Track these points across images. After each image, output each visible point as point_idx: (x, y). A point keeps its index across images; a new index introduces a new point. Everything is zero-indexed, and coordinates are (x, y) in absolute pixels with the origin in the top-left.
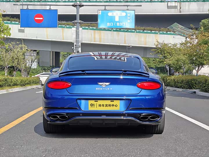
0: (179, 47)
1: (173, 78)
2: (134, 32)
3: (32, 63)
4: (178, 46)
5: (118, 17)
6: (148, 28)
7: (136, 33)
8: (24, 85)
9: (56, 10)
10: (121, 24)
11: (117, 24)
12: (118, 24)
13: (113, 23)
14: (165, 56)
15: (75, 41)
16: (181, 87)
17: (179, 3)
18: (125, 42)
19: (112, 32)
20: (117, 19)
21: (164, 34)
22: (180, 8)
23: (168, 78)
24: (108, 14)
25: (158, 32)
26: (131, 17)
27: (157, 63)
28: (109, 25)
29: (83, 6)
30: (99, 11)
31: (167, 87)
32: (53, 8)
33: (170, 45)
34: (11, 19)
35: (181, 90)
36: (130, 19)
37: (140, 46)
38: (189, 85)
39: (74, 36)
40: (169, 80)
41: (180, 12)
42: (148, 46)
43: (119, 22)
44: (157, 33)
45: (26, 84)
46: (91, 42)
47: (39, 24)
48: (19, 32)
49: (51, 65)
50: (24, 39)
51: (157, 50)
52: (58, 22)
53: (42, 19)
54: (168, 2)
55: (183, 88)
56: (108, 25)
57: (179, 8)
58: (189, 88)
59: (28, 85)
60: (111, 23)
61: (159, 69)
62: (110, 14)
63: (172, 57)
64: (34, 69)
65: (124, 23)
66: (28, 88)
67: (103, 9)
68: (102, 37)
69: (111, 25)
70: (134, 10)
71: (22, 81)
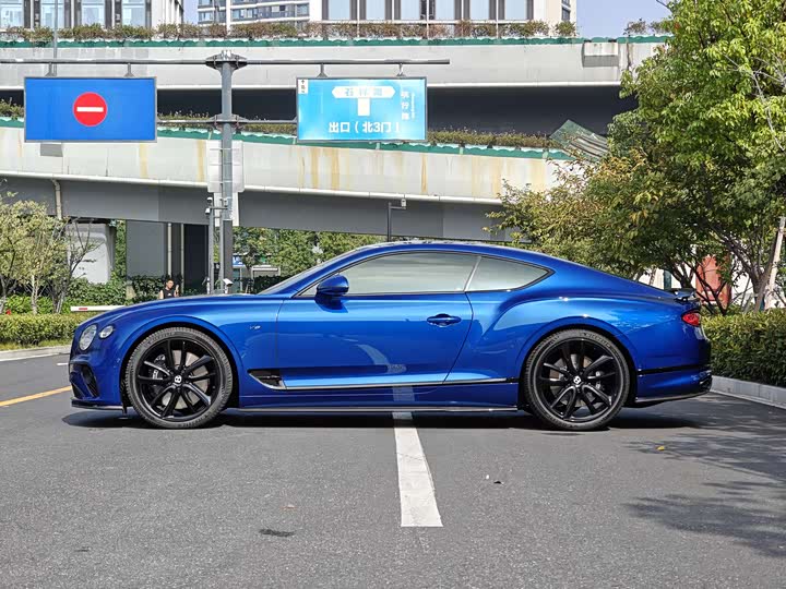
3: (73, 266)
5: (368, 101)
6: (506, 136)
7: (464, 153)
8: (36, 343)
9: (152, 80)
10: (379, 128)
11: (365, 125)
12: (367, 128)
13: (348, 124)
14: (534, 236)
15: (218, 187)
17: (624, 46)
18: (424, 188)
19: (379, 151)
20: (364, 109)
22: (629, 64)
24: (334, 92)
25: (542, 150)
26: (413, 102)
28: (335, 130)
29: (244, 64)
30: (300, 81)
32: (137, 72)
34: (13, 109)
36: (410, 107)
39: (215, 170)
43: (370, 119)
44: (539, 156)
45: (42, 338)
46: (303, 190)
47: (90, 129)
48: (42, 154)
49: (170, 273)
50: (59, 182)
51: (508, 215)
53: (100, 110)
54: (586, 41)
57: (623, 63)
59: (52, 341)
60: (342, 124)
62: (339, 92)
64: (99, 288)
65: (389, 124)
66: (50, 351)
67: (316, 76)
68: (343, 171)
69: (342, 131)
70: (421, 78)
71: (24, 327)
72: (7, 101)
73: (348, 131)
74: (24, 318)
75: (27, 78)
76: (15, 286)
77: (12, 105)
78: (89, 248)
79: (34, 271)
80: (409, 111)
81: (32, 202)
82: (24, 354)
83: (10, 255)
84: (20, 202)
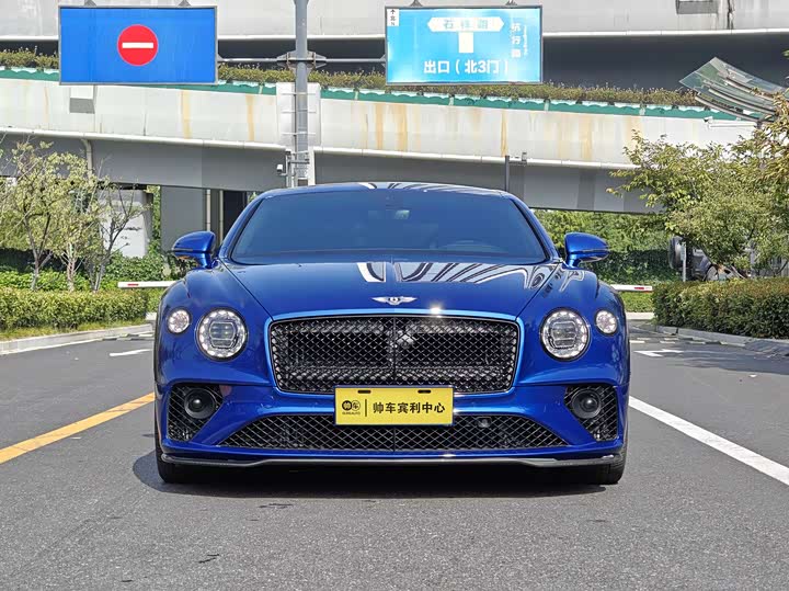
0: (729, 162)
1: (707, 289)
2: (540, 107)
3: (114, 235)
4: (727, 157)
5: (471, 36)
6: (598, 90)
7: (549, 110)
8: (75, 327)
9: (212, 11)
10: (485, 68)
11: (468, 64)
12: (471, 67)
13: (448, 63)
14: (672, 199)
15: (290, 138)
16: (741, 327)
18: (504, 148)
19: (451, 107)
20: (466, 45)
21: (662, 113)
22: (730, 11)
23: (685, 291)
24: (430, 24)
25: (638, 106)
26: (525, 36)
27: (637, 228)
28: (431, 69)
30: (389, 11)
31: (680, 329)
33: (690, 153)
34: (40, 60)
35: (739, 341)
36: (522, 42)
37: (565, 163)
38: (777, 318)
39: (288, 119)
40: (687, 299)
41: (730, 26)
42: (597, 164)
43: (474, 57)
44: (635, 112)
45: (82, 320)
46: (366, 151)
47: (136, 69)
48: (71, 111)
50: (91, 141)
52: (218, 58)
53: (150, 45)
55: (748, 334)
56: (430, 71)
57: (722, 9)
58: (776, 333)
59: (94, 324)
60: (440, 63)
61: (644, 261)
62: (436, 24)
63: (699, 201)
64: (135, 262)
65: (496, 62)
66: (91, 336)
67: (408, 5)
68: (411, 130)
69: (440, 71)
70: (536, 7)
71: (61, 307)
72: (31, 50)
73: (448, 71)
74: (60, 296)
75: (62, 8)
76: (49, 257)
77: (37, 54)
78: (133, 214)
79: (71, 239)
80: (520, 47)
81: (69, 156)
82: (61, 340)
83: (43, 219)
84: (55, 154)
